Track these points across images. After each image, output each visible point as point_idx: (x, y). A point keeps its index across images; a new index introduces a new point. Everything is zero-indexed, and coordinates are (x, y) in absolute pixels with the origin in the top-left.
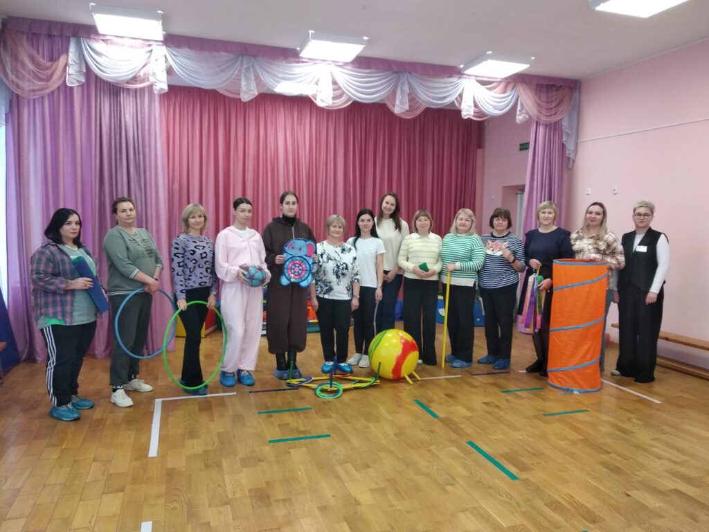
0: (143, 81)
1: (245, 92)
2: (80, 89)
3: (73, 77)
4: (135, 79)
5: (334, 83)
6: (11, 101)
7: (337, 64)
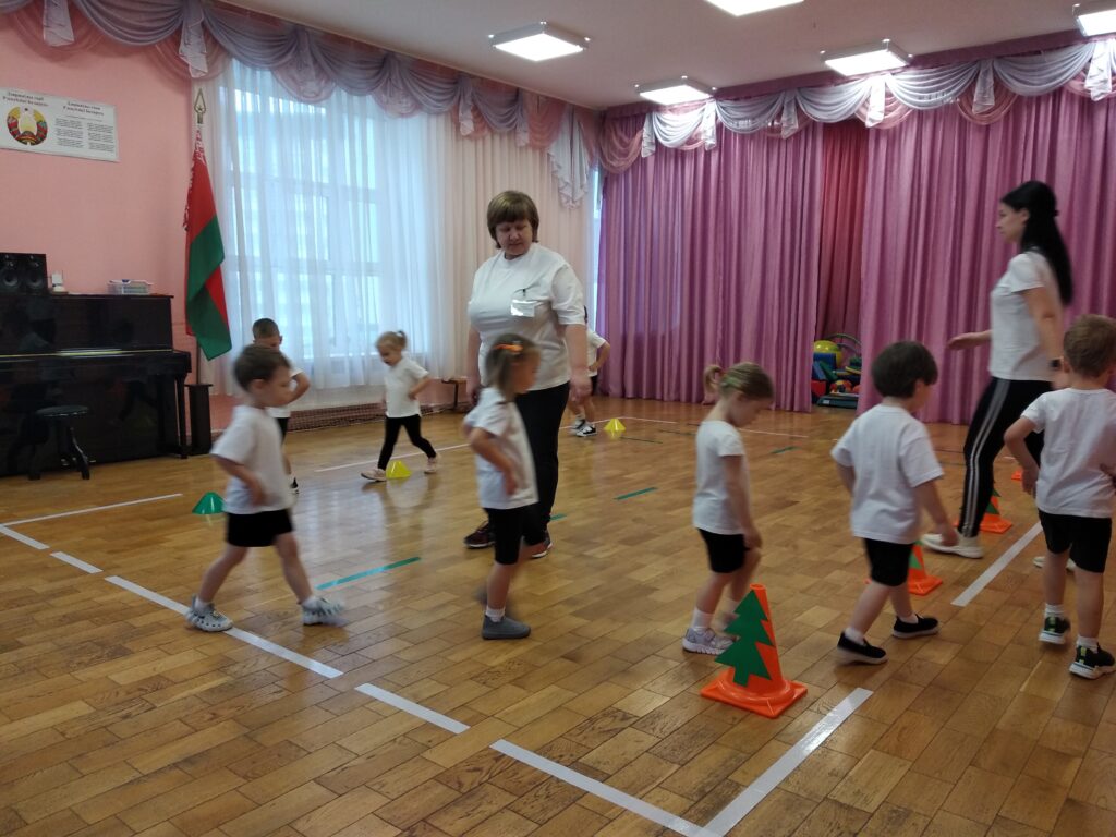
0: (697, 141)
1: (787, 128)
2: (653, 157)
3: (647, 150)
4: (690, 141)
5: (888, 95)
6: (606, 179)
7: (894, 72)
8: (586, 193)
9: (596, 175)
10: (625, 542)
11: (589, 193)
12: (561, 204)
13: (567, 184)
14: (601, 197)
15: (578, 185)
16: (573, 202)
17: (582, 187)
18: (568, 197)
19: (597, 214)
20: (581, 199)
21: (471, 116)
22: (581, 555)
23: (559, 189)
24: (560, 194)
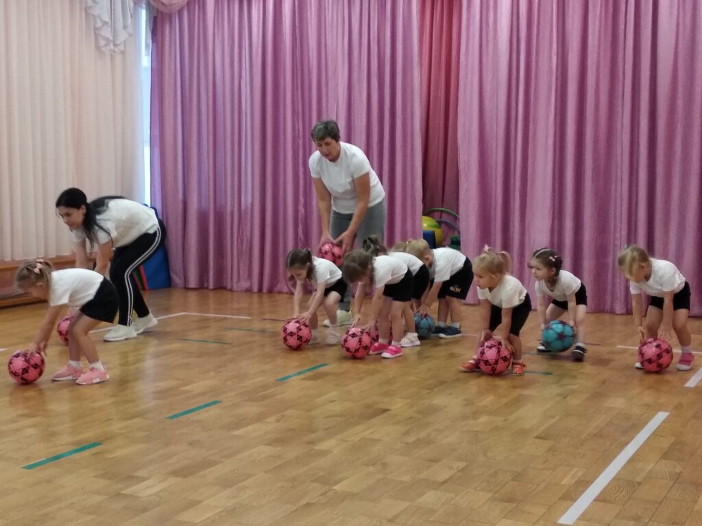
6: (155, 19)
8: (130, 35)
9: (143, 14)
10: (175, 473)
11: (134, 35)
12: (98, 48)
13: (105, 23)
14: (150, 41)
15: (120, 24)
16: (115, 45)
17: (125, 27)
18: (107, 39)
19: (146, 61)
20: (125, 42)
22: (118, 495)
23: (95, 29)
24: (96, 35)
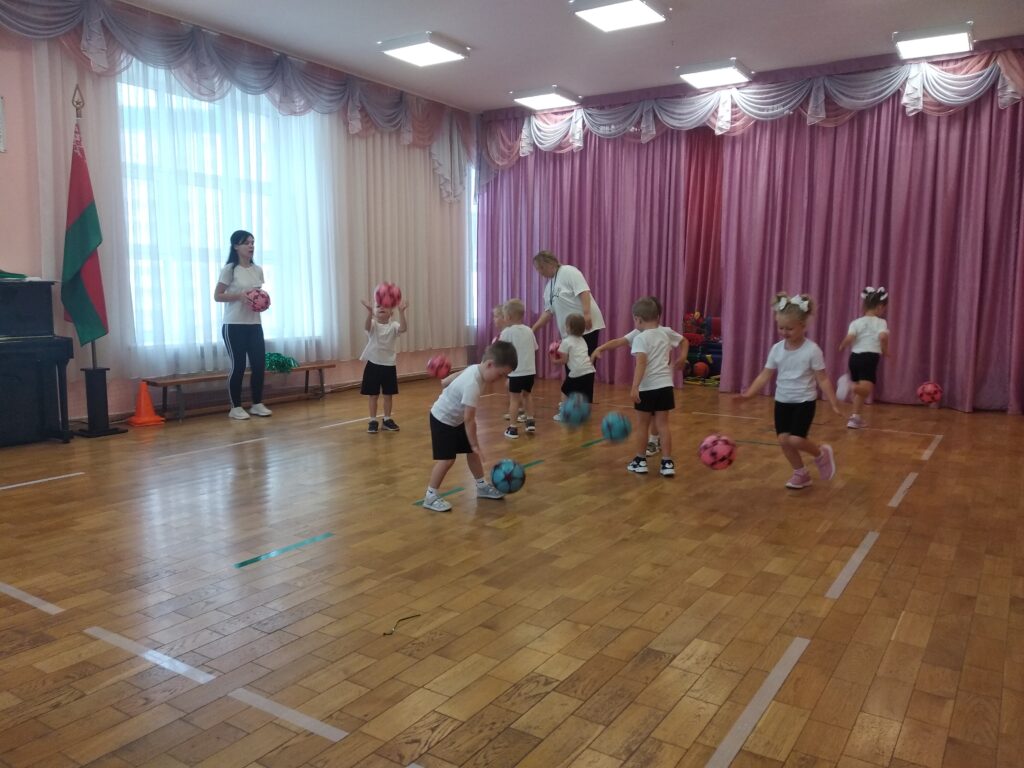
0: (566, 146)
1: (645, 134)
2: (531, 157)
3: (524, 150)
4: (560, 147)
5: (734, 106)
7: (739, 87)
8: (465, 189)
12: (442, 199)
13: (446, 180)
15: (458, 181)
17: (461, 183)
19: (474, 209)
21: (359, 117)
23: (440, 185)
24: (441, 190)
